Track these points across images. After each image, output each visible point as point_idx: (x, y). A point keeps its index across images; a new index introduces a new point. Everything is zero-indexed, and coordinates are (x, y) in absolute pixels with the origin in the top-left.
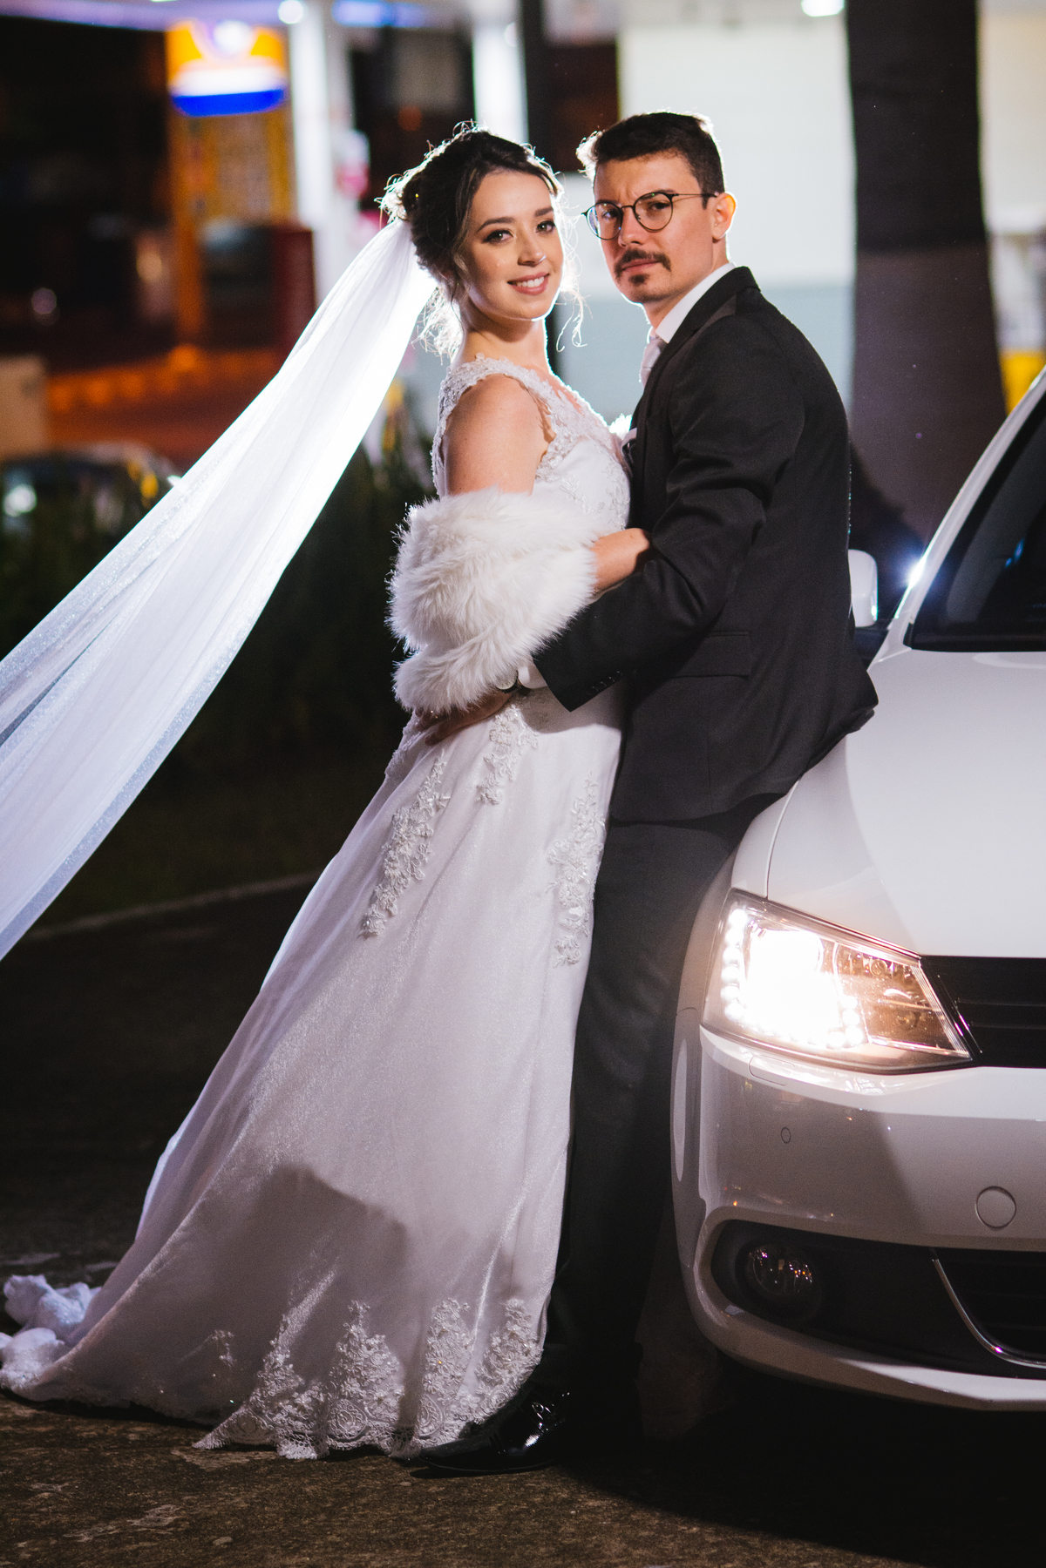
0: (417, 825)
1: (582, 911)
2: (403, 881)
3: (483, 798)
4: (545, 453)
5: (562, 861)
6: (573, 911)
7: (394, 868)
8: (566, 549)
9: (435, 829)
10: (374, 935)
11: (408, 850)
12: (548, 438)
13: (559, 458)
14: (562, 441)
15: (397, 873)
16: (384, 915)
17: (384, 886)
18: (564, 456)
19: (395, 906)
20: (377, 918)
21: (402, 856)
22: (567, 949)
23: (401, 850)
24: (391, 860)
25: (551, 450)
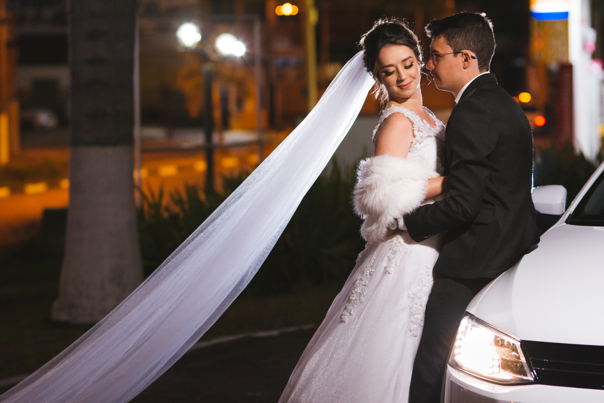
0: (363, 281)
1: (420, 316)
2: (356, 302)
3: (386, 272)
4: (412, 143)
5: (413, 297)
6: (416, 316)
7: (353, 297)
8: (415, 180)
9: (369, 282)
10: (344, 322)
11: (358, 290)
12: (414, 136)
13: (418, 144)
14: (419, 138)
15: (354, 298)
16: (348, 314)
17: (349, 303)
18: (420, 143)
19: (353, 311)
20: (346, 315)
21: (356, 292)
22: (413, 331)
23: (356, 290)
24: (352, 294)
25: (414, 141)
